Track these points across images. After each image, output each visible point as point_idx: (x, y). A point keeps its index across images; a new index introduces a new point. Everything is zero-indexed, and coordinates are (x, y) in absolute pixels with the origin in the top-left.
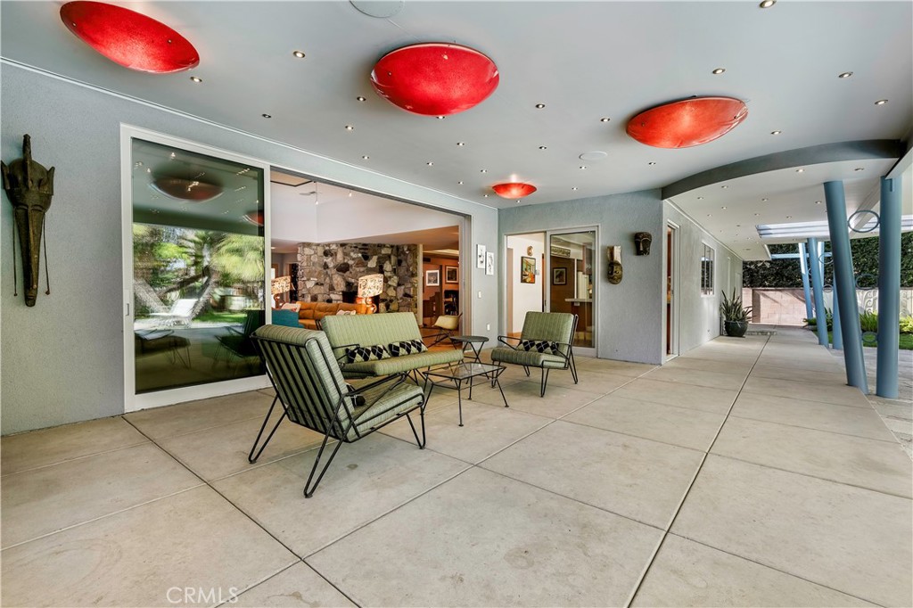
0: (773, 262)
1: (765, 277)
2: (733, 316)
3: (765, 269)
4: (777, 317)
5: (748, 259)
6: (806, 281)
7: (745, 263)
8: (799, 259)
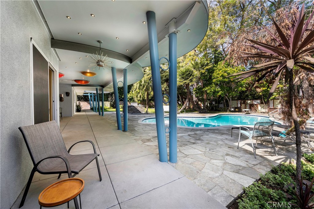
0: (83, 96)
1: (81, 99)
2: (78, 108)
3: (82, 97)
4: (84, 108)
5: (78, 95)
6: (90, 100)
7: (77, 95)
8: (88, 95)
